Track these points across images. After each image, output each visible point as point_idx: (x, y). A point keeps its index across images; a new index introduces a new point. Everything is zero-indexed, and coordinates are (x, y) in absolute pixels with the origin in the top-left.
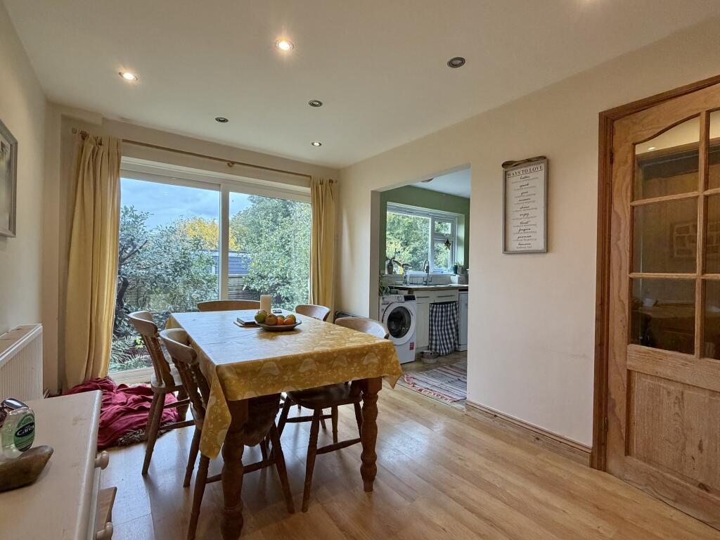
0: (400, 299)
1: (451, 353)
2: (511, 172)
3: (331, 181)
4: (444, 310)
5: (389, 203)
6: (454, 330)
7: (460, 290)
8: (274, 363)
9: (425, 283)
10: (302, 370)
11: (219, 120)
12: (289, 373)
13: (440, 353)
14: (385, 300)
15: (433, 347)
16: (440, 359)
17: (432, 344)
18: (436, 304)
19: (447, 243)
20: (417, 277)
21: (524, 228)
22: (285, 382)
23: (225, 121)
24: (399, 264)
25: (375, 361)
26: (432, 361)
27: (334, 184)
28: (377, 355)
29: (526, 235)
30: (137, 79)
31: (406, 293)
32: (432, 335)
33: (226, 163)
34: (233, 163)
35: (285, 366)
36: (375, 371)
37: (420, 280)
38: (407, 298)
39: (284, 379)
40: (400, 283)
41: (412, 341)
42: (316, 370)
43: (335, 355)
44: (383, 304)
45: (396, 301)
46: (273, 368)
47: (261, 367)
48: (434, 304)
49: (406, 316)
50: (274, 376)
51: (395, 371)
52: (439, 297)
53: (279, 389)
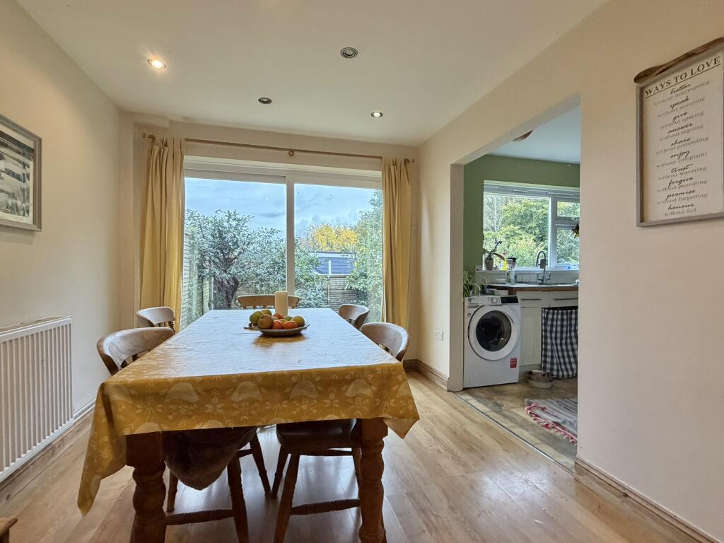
0: (495, 300)
3: (406, 161)
4: (565, 317)
5: (486, 182)
8: (189, 385)
9: (540, 282)
10: (236, 397)
11: (261, 101)
12: (215, 400)
13: (558, 375)
14: (473, 301)
15: (548, 366)
17: (545, 362)
18: (554, 309)
20: (529, 273)
21: (677, 178)
22: (208, 414)
23: (269, 101)
24: (503, 258)
25: (368, 392)
26: (543, 385)
27: (410, 163)
28: (370, 384)
30: (165, 66)
31: (505, 293)
32: (546, 350)
33: (287, 152)
34: (294, 151)
35: (208, 391)
36: (365, 408)
37: (534, 278)
38: (505, 301)
39: (207, 409)
40: (501, 281)
41: (513, 357)
42: (261, 399)
43: (294, 379)
44: (469, 307)
45: (487, 305)
46: (188, 393)
47: (169, 389)
48: (549, 309)
49: (505, 323)
50: (189, 403)
51: (401, 412)
52: (556, 300)
53: (198, 423)
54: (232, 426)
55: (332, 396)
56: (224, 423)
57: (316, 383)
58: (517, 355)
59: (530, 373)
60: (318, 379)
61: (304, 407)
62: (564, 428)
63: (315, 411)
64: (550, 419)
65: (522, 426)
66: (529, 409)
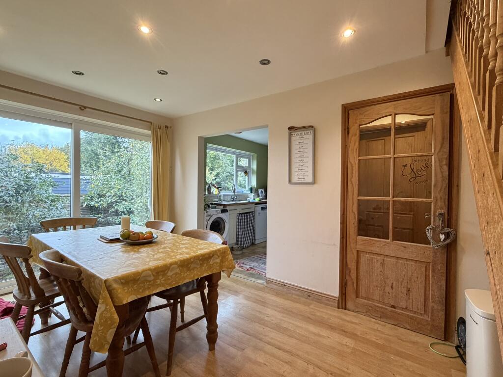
0: (218, 212)
1: (250, 246)
2: (293, 134)
3: (167, 127)
4: (246, 217)
5: (208, 144)
6: (252, 231)
7: (255, 204)
8: (148, 271)
10: (170, 274)
11: (75, 73)
12: (161, 277)
13: (243, 246)
14: (208, 213)
15: (239, 243)
16: (244, 251)
17: (238, 241)
19: (246, 173)
20: (227, 195)
21: (300, 168)
22: (158, 284)
23: (81, 74)
24: (215, 187)
25: (218, 261)
26: (239, 252)
27: (169, 129)
28: (219, 257)
29: (303, 173)
31: (221, 207)
32: (239, 235)
33: (78, 107)
34: (85, 108)
35: (157, 273)
36: (218, 268)
37: (229, 198)
38: (223, 211)
39: (157, 282)
40: (216, 200)
42: (179, 272)
43: (192, 260)
44: (207, 216)
45: (215, 213)
46: (149, 276)
47: (140, 275)
48: (240, 214)
49: (222, 223)
50: (150, 281)
51: (230, 266)
52: (243, 209)
53: (153, 290)
54: (169, 288)
55: (205, 265)
56: (165, 287)
57: (200, 260)
58: (227, 240)
59: (232, 247)
60: (201, 258)
61: (195, 272)
62: (254, 269)
63: (199, 273)
64: (248, 267)
65: (238, 273)
66: (238, 264)
